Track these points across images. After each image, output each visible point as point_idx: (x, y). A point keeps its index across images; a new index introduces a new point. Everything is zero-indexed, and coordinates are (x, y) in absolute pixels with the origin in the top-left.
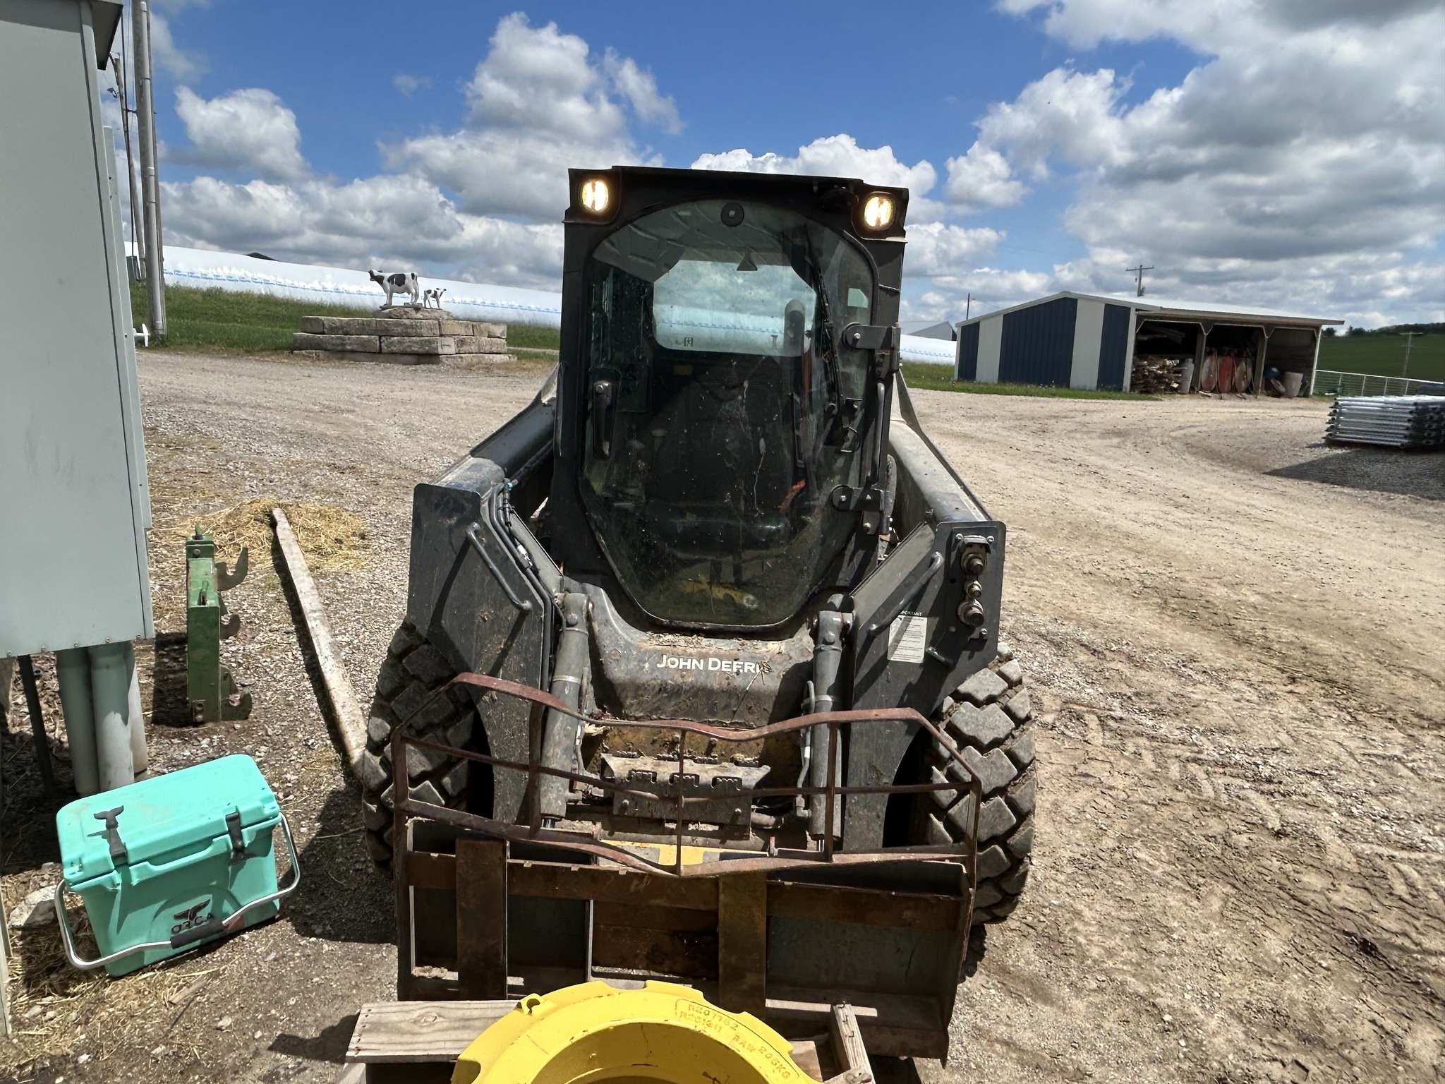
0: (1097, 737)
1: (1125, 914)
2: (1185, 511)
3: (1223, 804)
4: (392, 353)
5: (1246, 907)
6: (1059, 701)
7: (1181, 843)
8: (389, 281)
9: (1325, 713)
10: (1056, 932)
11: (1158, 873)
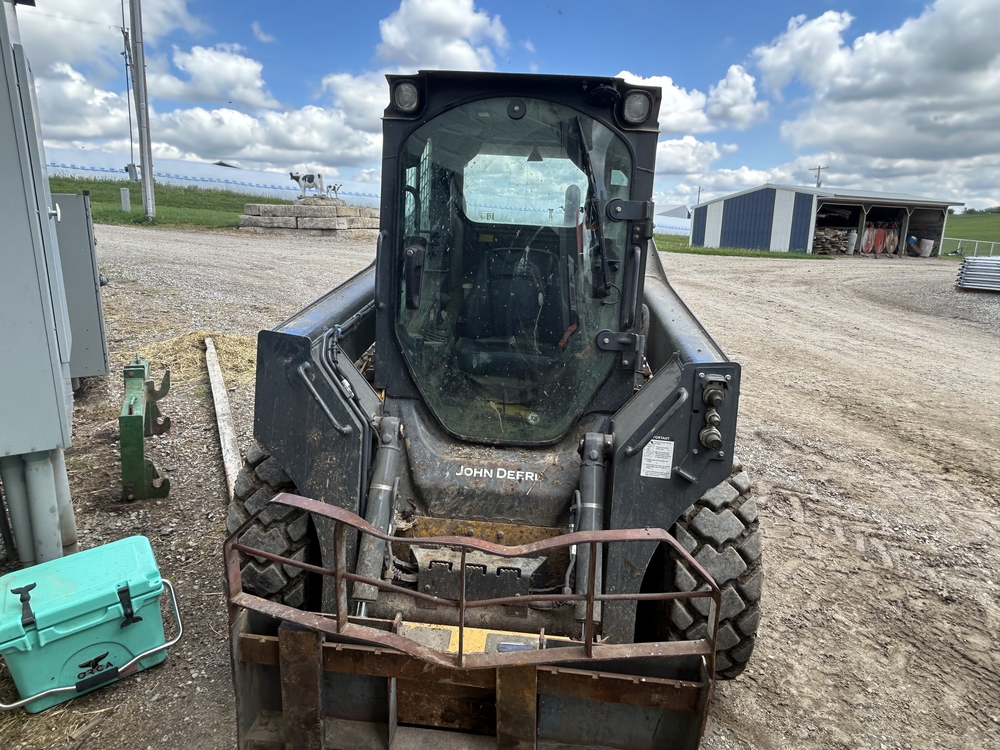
0: (799, 515)
1: (828, 669)
2: (857, 339)
3: (900, 573)
4: (305, 229)
5: (925, 665)
6: (770, 487)
7: (870, 607)
8: (303, 179)
9: (974, 498)
10: (772, 683)
11: (852, 632)
